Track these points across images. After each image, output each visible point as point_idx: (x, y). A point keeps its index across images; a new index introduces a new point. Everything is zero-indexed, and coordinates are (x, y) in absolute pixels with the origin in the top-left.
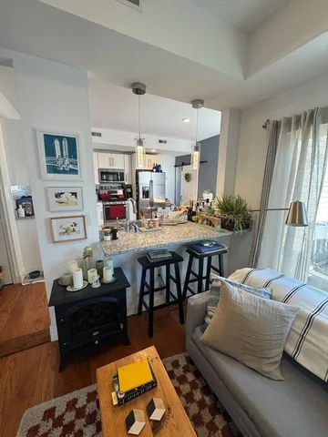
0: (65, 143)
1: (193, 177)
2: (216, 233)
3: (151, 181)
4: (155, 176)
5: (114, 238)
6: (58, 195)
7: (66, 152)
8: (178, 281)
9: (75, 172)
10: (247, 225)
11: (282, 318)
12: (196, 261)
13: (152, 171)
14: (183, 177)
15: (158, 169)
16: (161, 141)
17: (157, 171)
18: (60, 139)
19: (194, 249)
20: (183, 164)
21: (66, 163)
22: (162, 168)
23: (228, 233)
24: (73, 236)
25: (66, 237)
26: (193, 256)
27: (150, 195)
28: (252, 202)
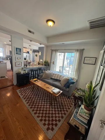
0: (19, 49)
1: (38, 55)
2: (43, 66)
3: (27, 56)
4: (28, 54)
5: (26, 66)
6: (17, 58)
7: (19, 51)
8: (37, 74)
9: (20, 54)
10: (49, 65)
11: (51, 74)
12: (40, 71)
13: (27, 53)
14: (35, 55)
15: (28, 52)
16: (29, 46)
17: (28, 53)
18: (18, 49)
19: (40, 69)
20: (35, 52)
21: (19, 53)
22: (30, 52)
23: (45, 66)
24: (19, 66)
25: (18, 66)
26: (40, 70)
27: (26, 59)
28: (49, 62)
